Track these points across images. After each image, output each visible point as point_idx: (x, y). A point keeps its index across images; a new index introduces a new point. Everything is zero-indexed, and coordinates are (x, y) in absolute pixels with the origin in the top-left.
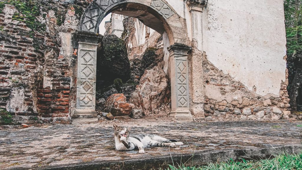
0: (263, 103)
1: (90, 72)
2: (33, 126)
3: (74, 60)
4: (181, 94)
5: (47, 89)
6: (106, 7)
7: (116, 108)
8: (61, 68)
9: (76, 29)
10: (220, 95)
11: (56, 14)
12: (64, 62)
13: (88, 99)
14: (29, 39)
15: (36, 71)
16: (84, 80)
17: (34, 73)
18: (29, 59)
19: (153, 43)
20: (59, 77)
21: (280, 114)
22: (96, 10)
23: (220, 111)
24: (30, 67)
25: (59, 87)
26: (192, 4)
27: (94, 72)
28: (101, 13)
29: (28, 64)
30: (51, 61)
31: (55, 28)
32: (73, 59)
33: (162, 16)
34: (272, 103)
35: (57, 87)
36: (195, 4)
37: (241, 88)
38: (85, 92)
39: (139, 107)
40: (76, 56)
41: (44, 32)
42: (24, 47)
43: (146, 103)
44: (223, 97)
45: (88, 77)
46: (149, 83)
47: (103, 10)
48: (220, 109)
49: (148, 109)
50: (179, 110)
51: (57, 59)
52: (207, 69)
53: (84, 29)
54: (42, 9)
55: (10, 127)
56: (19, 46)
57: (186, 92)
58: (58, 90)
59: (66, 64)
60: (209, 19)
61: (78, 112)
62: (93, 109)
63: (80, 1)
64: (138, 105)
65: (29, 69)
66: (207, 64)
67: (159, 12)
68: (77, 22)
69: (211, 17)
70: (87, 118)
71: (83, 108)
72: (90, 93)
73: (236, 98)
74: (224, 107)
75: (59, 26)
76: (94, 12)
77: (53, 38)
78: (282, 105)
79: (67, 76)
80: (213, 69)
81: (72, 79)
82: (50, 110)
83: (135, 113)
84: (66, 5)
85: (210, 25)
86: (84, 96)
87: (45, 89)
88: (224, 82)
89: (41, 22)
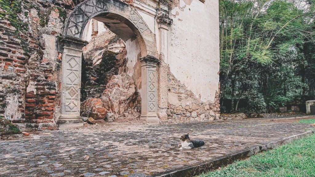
0: (204, 108)
1: (76, 77)
2: (33, 134)
3: (58, 65)
4: (151, 100)
5: (30, 93)
6: (90, 14)
7: (94, 113)
8: (45, 72)
9: (60, 32)
10: (178, 102)
11: (39, 14)
12: (48, 66)
13: (73, 104)
14: (17, 40)
15: (26, 76)
16: (69, 86)
17: (24, 77)
18: (18, 62)
19: (102, 43)
20: (43, 81)
21: (214, 116)
22: (81, 16)
23: (177, 115)
24: (21, 72)
25: (43, 92)
26: (161, 22)
27: (79, 78)
28: (86, 19)
29: (17, 68)
30: (35, 64)
31: (38, 28)
32: (58, 63)
33: (138, 29)
34: (210, 108)
35: (41, 92)
36: (164, 23)
37: (192, 96)
38: (70, 97)
39: (109, 111)
40: (60, 60)
41: (27, 32)
42: (13, 50)
43: (116, 107)
44: (179, 103)
45: (74, 83)
46: (120, 89)
47: (88, 17)
48: (177, 113)
49: (118, 113)
50: (149, 114)
51: (41, 62)
52: (170, 79)
53: (69, 34)
54: (24, 7)
55: (20, 136)
56: (8, 48)
57: (154, 98)
58: (43, 95)
59: (50, 68)
60: (172, 36)
61: (65, 118)
62: (78, 114)
63: (59, 1)
64: (108, 108)
65: (19, 73)
66: (170, 75)
67: (136, 26)
68: (61, 25)
69: (174, 35)
70: (74, 123)
71: (68, 113)
72: (75, 98)
73: (188, 104)
74: (180, 111)
75: (43, 27)
76: (79, 17)
77: (36, 39)
78: (215, 109)
79: (51, 81)
80: (173, 80)
81: (57, 84)
82: (34, 115)
83: (109, 117)
84: (44, 3)
85: (172, 42)
86: (70, 101)
87: (28, 94)
88: (181, 90)
89: (22, 21)
